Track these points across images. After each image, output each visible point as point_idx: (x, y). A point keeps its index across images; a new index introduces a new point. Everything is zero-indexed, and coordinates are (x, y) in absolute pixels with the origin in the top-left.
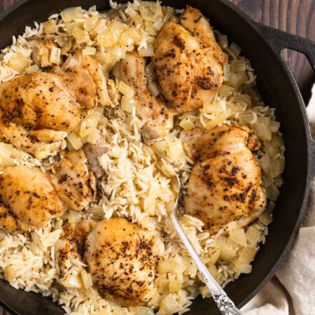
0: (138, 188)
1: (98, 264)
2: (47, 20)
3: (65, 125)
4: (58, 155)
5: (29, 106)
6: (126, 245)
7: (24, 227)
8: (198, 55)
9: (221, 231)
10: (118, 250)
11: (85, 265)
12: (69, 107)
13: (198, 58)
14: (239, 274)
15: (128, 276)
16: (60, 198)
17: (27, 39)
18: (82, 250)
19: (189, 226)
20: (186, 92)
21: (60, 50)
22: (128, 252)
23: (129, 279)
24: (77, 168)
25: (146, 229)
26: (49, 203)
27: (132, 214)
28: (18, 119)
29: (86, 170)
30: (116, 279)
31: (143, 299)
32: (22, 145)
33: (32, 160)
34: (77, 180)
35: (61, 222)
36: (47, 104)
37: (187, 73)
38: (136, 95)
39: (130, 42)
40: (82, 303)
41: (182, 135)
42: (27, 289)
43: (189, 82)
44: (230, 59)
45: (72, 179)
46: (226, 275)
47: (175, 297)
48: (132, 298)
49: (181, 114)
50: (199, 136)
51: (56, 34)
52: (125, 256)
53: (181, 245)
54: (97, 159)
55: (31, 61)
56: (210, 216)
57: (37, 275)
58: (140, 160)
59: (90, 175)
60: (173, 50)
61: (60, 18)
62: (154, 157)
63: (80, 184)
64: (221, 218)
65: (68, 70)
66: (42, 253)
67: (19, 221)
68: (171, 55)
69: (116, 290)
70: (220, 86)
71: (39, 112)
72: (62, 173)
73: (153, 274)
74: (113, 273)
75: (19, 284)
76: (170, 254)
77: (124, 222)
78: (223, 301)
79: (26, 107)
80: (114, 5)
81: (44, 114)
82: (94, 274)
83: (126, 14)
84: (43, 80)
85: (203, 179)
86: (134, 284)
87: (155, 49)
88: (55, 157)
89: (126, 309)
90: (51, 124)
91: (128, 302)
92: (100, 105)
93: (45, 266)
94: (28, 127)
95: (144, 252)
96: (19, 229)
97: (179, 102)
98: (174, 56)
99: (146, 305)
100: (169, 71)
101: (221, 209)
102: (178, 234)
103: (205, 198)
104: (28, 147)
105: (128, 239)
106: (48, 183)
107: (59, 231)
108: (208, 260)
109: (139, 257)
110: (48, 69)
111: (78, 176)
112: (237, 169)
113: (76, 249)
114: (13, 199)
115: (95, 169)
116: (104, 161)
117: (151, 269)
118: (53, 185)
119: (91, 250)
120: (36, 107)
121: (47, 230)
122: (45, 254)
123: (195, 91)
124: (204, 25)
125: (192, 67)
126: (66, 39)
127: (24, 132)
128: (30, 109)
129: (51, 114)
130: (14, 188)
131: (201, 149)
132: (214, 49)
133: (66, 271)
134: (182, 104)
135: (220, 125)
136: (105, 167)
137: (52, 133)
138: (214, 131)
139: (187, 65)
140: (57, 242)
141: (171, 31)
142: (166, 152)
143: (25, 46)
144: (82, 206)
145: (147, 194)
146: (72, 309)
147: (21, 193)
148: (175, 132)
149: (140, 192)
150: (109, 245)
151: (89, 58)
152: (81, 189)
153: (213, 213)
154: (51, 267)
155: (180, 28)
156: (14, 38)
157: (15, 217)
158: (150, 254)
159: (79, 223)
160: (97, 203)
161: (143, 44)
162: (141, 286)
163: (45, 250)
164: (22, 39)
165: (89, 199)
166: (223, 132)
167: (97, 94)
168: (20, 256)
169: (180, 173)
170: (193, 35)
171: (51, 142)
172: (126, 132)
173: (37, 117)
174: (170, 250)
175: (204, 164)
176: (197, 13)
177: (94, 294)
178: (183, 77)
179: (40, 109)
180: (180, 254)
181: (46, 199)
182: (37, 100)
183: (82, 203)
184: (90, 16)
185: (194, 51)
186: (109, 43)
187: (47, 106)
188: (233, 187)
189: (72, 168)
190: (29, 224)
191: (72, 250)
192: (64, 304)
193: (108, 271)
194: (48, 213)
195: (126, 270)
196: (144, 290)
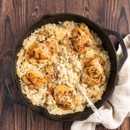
0: (68, 76)
1: (57, 98)
2: (41, 28)
3: (47, 58)
4: (45, 67)
6: (65, 92)
7: (36, 87)
8: (85, 37)
9: (92, 88)
10: (63, 93)
11: (54, 98)
12: (48, 53)
13: (85, 38)
14: (98, 100)
16: (46, 79)
17: (35, 34)
18: (53, 94)
19: (83, 86)
20: (81, 48)
21: (45, 36)
22: (66, 94)
23: (66, 102)
24: (51, 70)
25: (71, 88)
26: (43, 81)
27: (67, 83)
28: (34, 57)
29: (54, 71)
30: (63, 102)
32: (35, 64)
33: (38, 68)
34: (51, 74)
35: (46, 86)
37: (82, 42)
38: (67, 49)
39: (65, 34)
40: (53, 109)
41: (81, 60)
42: (37, 105)
43: (82, 45)
44: (94, 37)
45: (49, 73)
46: (94, 100)
47: (79, 107)
49: (80, 54)
50: (85, 60)
51: (43, 32)
52: (65, 95)
53: (81, 92)
54: (56, 68)
55: (37, 40)
56: (89, 83)
57: (40, 101)
58: (68, 68)
60: (77, 36)
61: (44, 27)
62: (73, 67)
63: (52, 75)
64: (92, 84)
65: (47, 42)
66: (41, 95)
67: (35, 86)
68: (77, 37)
69: (63, 105)
70: (91, 45)
71: (40, 55)
72: (47, 72)
73: (73, 100)
74: (62, 100)
75: (35, 104)
76: (78, 95)
77: (64, 86)
78: (93, 107)
79: (36, 53)
80: (60, 22)
82: (56, 101)
83: (64, 25)
84: (41, 45)
85: (87, 73)
86: (68, 103)
87: (72, 35)
88: (44, 67)
89: (65, 111)
90: (43, 58)
91: (66, 108)
92: (57, 52)
93: (42, 99)
94: (37, 59)
95: (71, 94)
96: (35, 88)
97: (79, 51)
98: (78, 37)
99: (71, 109)
100: (76, 42)
101: (92, 81)
102: (80, 89)
103: (88, 78)
104: (37, 65)
105: (66, 90)
106: (43, 75)
107: (46, 89)
108: (89, 96)
109: (69, 95)
110: (42, 42)
111: (51, 73)
112: (97, 70)
114: (33, 80)
115: (56, 71)
116: (59, 68)
118: (44, 76)
119: (55, 94)
120: (39, 53)
121: (43, 88)
122: (42, 95)
123: (84, 47)
124: (86, 28)
125: (83, 40)
126: (46, 33)
127: (36, 61)
128: (37, 54)
129: (43, 55)
130: (33, 76)
131: (86, 64)
132: (89, 35)
133: (48, 100)
134: (81, 51)
135: (92, 57)
136: (59, 70)
137: (43, 61)
138: (90, 59)
139: (82, 40)
140: (46, 92)
141: (77, 30)
142: (76, 65)
143: (35, 36)
145: (71, 77)
146: (50, 111)
147: (35, 78)
148: (79, 59)
149: (69, 77)
150: (61, 92)
151: (53, 39)
153: (90, 83)
154: (44, 99)
155: (79, 29)
156: (32, 33)
157: (34, 85)
158: (72, 95)
159: (52, 86)
160: (57, 80)
161: (69, 34)
163: (42, 94)
164: (34, 34)
165: (54, 79)
166: (92, 59)
167: (56, 49)
168: (35, 96)
169: (80, 71)
170: (83, 31)
171: (43, 63)
172: (64, 60)
174: (78, 93)
175: (87, 68)
176: (84, 24)
177: (56, 106)
178: (80, 44)
180: (81, 95)
181: (42, 79)
182: (39, 51)
183: (52, 81)
184: (53, 26)
185: (84, 36)
186: (59, 34)
187: (42, 53)
188: (96, 75)
189: (49, 70)
190: (37, 87)
191: (50, 94)
192: (48, 110)
193: (60, 100)
194: (43, 83)
195: (65, 99)
196: (71, 105)
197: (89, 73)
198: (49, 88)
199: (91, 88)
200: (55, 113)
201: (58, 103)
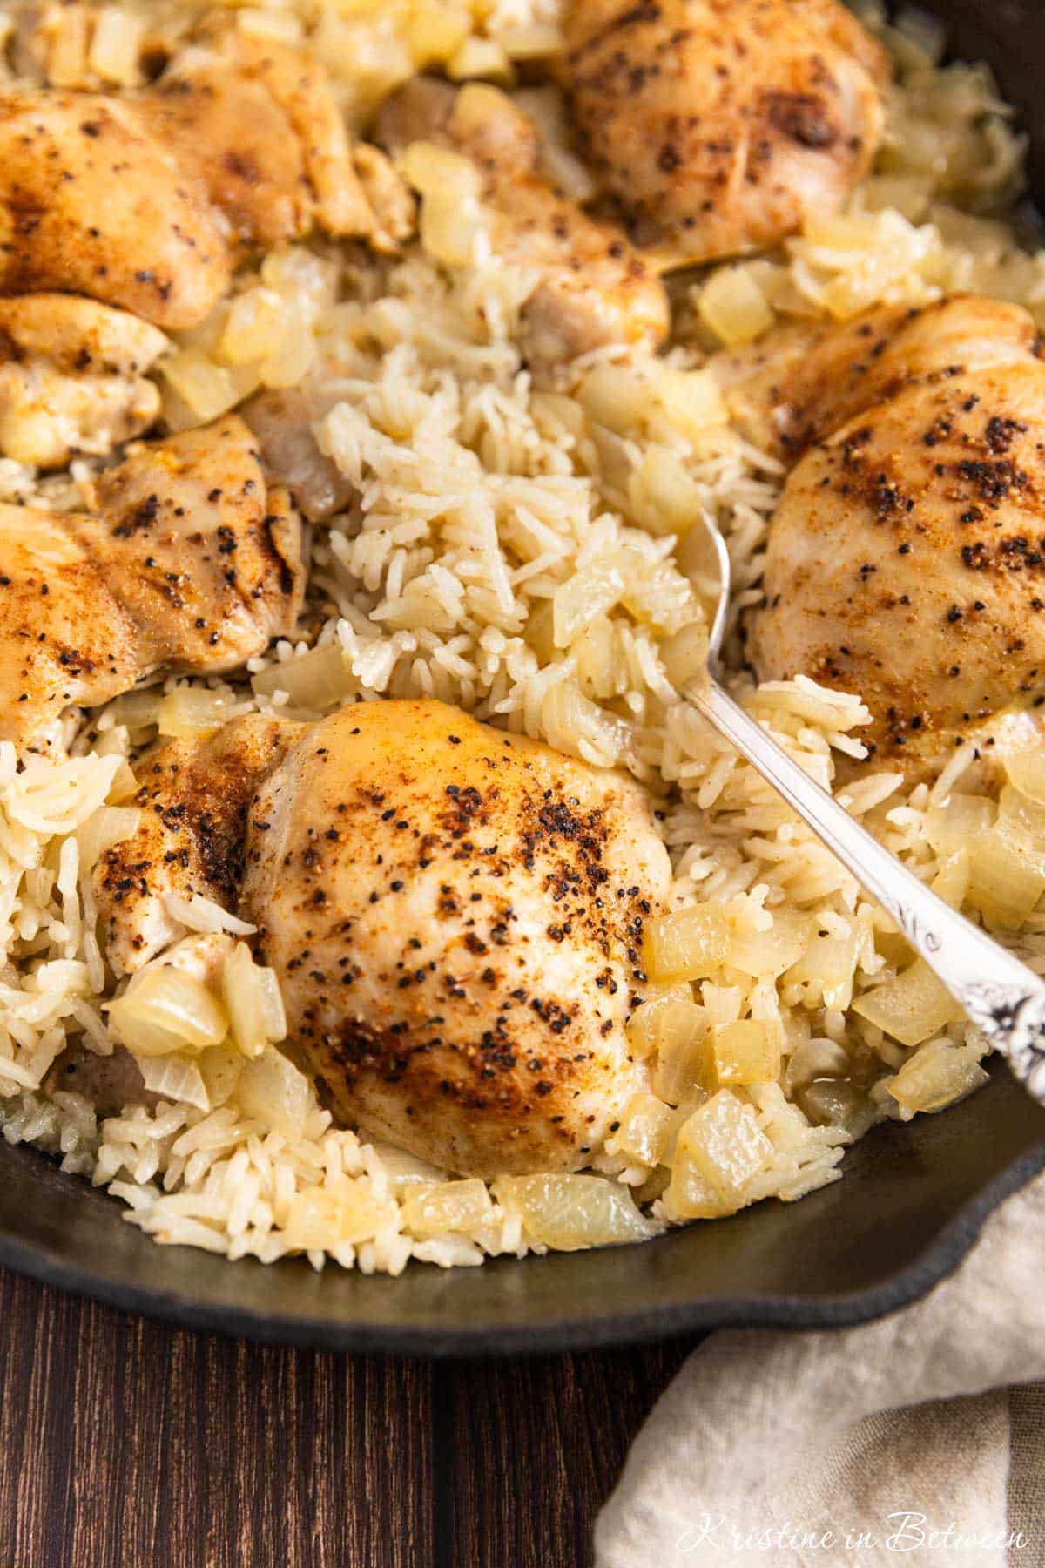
1: (318, 900)
3: (154, 287)
4: (119, 454)
6: (468, 804)
10: (425, 822)
11: (247, 929)
12: (172, 210)
13: (765, 19)
15: (486, 962)
16: (117, 596)
18: (229, 866)
20: (721, 147)
22: (480, 837)
23: (490, 978)
24: (208, 469)
25: (569, 753)
26: (57, 614)
27: (490, 676)
29: (253, 473)
30: (419, 977)
31: (572, 1122)
34: (205, 520)
35: (119, 741)
36: (68, 177)
37: (722, 72)
38: (490, 191)
40: (228, 1155)
41: (714, 365)
43: (734, 111)
45: (179, 512)
48: (512, 1106)
49: (706, 269)
50: (796, 354)
52: (465, 852)
54: (309, 438)
56: (899, 669)
58: (518, 456)
59: (270, 504)
63: (225, 532)
64: (956, 671)
65: (172, 87)
66: (8, 883)
68: (643, 13)
69: (421, 1049)
70: (870, 143)
71: (25, 207)
72: (134, 496)
73: (619, 976)
74: (400, 942)
81: (53, 216)
82: (293, 965)
85: (844, 490)
86: (521, 1016)
87: (568, 23)
89: (474, 1187)
90: (85, 268)
91: (487, 1130)
95: (567, 851)
97: (690, 196)
98: (656, 14)
99: (589, 1163)
100: (637, 75)
101: (953, 617)
103: (867, 570)
105: (477, 778)
109: (543, 866)
112: (1010, 424)
113: (194, 858)
115: (298, 477)
117: (606, 950)
118: (84, 544)
119: (279, 841)
120: (16, 188)
122: (24, 885)
123: (761, 153)
125: (741, 50)
129: (88, 223)
131: (814, 401)
133: (138, 959)
134: (707, 207)
135: (892, 298)
137: (87, 313)
139: (716, 41)
140: (95, 815)
142: (644, 422)
144: (230, 644)
148: (680, 358)
149: (526, 572)
150: (377, 801)
152: (224, 560)
153: (916, 648)
158: (599, 875)
162: (557, 1028)
163: (29, 857)
165: (269, 617)
167: (308, 181)
169: (724, 511)
171: (82, 365)
173: (16, 231)
174: (699, 869)
175: (840, 436)
178: (703, 88)
179: (31, 197)
181: (45, 590)
183: (227, 628)
187: (66, 186)
188: (1004, 503)
189: (183, 471)
191: (177, 858)
192: (124, 1175)
193: (374, 933)
194: (52, 665)
195: (471, 923)
196: (579, 1058)
197: (883, 479)
198: (167, 762)
199: (932, 778)
200: (264, 1218)
201: (331, 1018)
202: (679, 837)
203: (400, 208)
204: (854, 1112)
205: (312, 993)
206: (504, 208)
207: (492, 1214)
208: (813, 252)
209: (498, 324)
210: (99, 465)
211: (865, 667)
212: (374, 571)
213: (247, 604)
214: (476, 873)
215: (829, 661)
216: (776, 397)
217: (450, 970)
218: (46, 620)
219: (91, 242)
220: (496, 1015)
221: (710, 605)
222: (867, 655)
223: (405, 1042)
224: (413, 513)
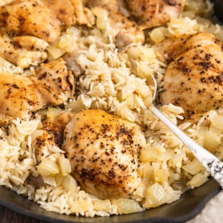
1: (77, 146)
3: (46, 34)
5: (14, 16)
6: (105, 128)
9: (202, 120)
10: (98, 131)
11: (64, 152)
15: (109, 157)
16: (39, 91)
18: (60, 141)
20: (154, 6)
22: (108, 134)
23: (110, 160)
24: (56, 67)
26: (27, 94)
27: (110, 105)
28: (3, 29)
30: (96, 160)
31: (127, 189)
32: (5, 51)
33: (14, 68)
34: (56, 76)
36: (30, 14)
38: (110, 15)
40: (60, 195)
45: (51, 75)
48: (115, 185)
49: (151, 30)
52: (105, 136)
53: (162, 137)
56: (189, 102)
58: (115, 64)
59: (68, 73)
62: (129, 63)
63: (59, 79)
64: (200, 102)
66: (19, 144)
69: (97, 174)
70: (183, 4)
71: (22, 20)
72: (42, 73)
73: (136, 160)
74: (93, 153)
77: (103, 112)
78: (217, 167)
79: (10, 17)
81: (27, 21)
82: (72, 158)
85: (178, 68)
86: (116, 167)
89: (108, 202)
90: (33, 31)
94: (12, 34)
95: (125, 137)
97: (148, 15)
101: (199, 92)
103: (182, 83)
104: (11, 53)
105: (108, 123)
106: (27, 79)
107: (37, 122)
109: (120, 139)
112: (210, 55)
113: (54, 139)
117: (133, 156)
118: (33, 81)
119: (70, 135)
120: (20, 16)
122: (21, 144)
123: (161, 7)
127: (8, 39)
128: (14, 18)
129: (33, 22)
133: (43, 158)
134: (151, 17)
137: (33, 40)
138: (183, 37)
140: (35, 131)
144: (61, 99)
147: (1, 86)
149: (117, 85)
150: (88, 127)
152: (59, 84)
158: (131, 141)
159: (58, 117)
162: (123, 170)
163: (22, 139)
165: (68, 94)
167: (75, 14)
171: (32, 48)
173: (20, 24)
174: (151, 141)
179: (23, 18)
181: (25, 89)
182: (21, 11)
183: (60, 96)
187: (29, 16)
188: (209, 70)
189: (51, 68)
190: (7, 115)
191: (50, 139)
192: (40, 199)
193: (88, 152)
194: (27, 103)
195: (106, 150)
196: (128, 176)
197: (185, 66)
198: (48, 122)
199: (196, 123)
200: (67, 206)
201: (80, 168)
202: (147, 136)
203: (93, 19)
204: (182, 188)
205: (76, 164)
206: (112, 18)
207: (111, 207)
208: (172, 25)
209: (111, 40)
210: (35, 68)
211: (183, 102)
212: (88, 85)
213: (64, 92)
214: (107, 140)
215: (176, 101)
216: (165, 52)
217: (103, 159)
218: (26, 95)
219: (34, 26)
220: (111, 167)
221: (153, 91)
222: (183, 100)
223: (94, 173)
224: (95, 74)
